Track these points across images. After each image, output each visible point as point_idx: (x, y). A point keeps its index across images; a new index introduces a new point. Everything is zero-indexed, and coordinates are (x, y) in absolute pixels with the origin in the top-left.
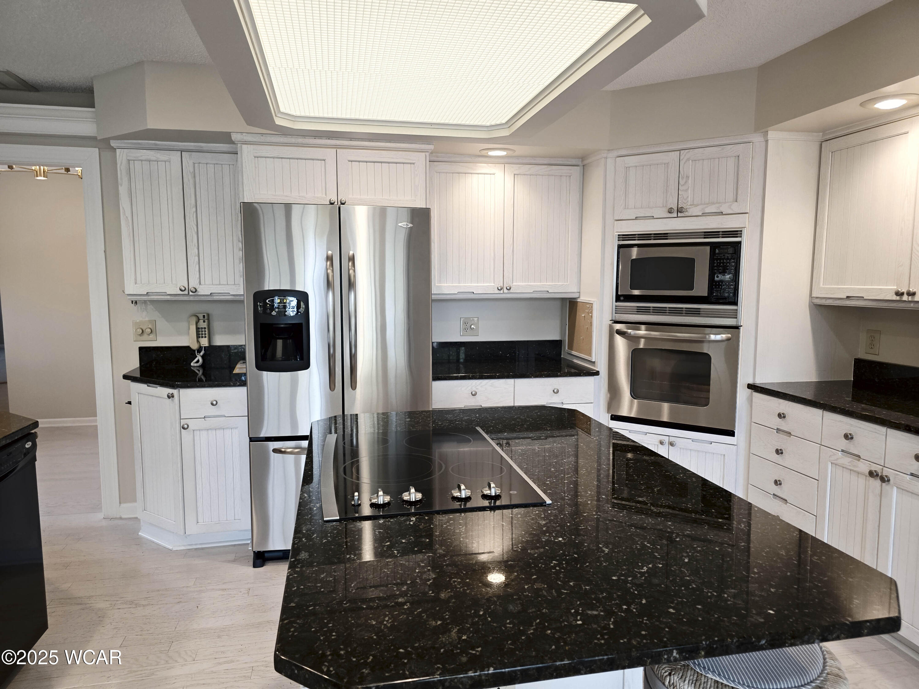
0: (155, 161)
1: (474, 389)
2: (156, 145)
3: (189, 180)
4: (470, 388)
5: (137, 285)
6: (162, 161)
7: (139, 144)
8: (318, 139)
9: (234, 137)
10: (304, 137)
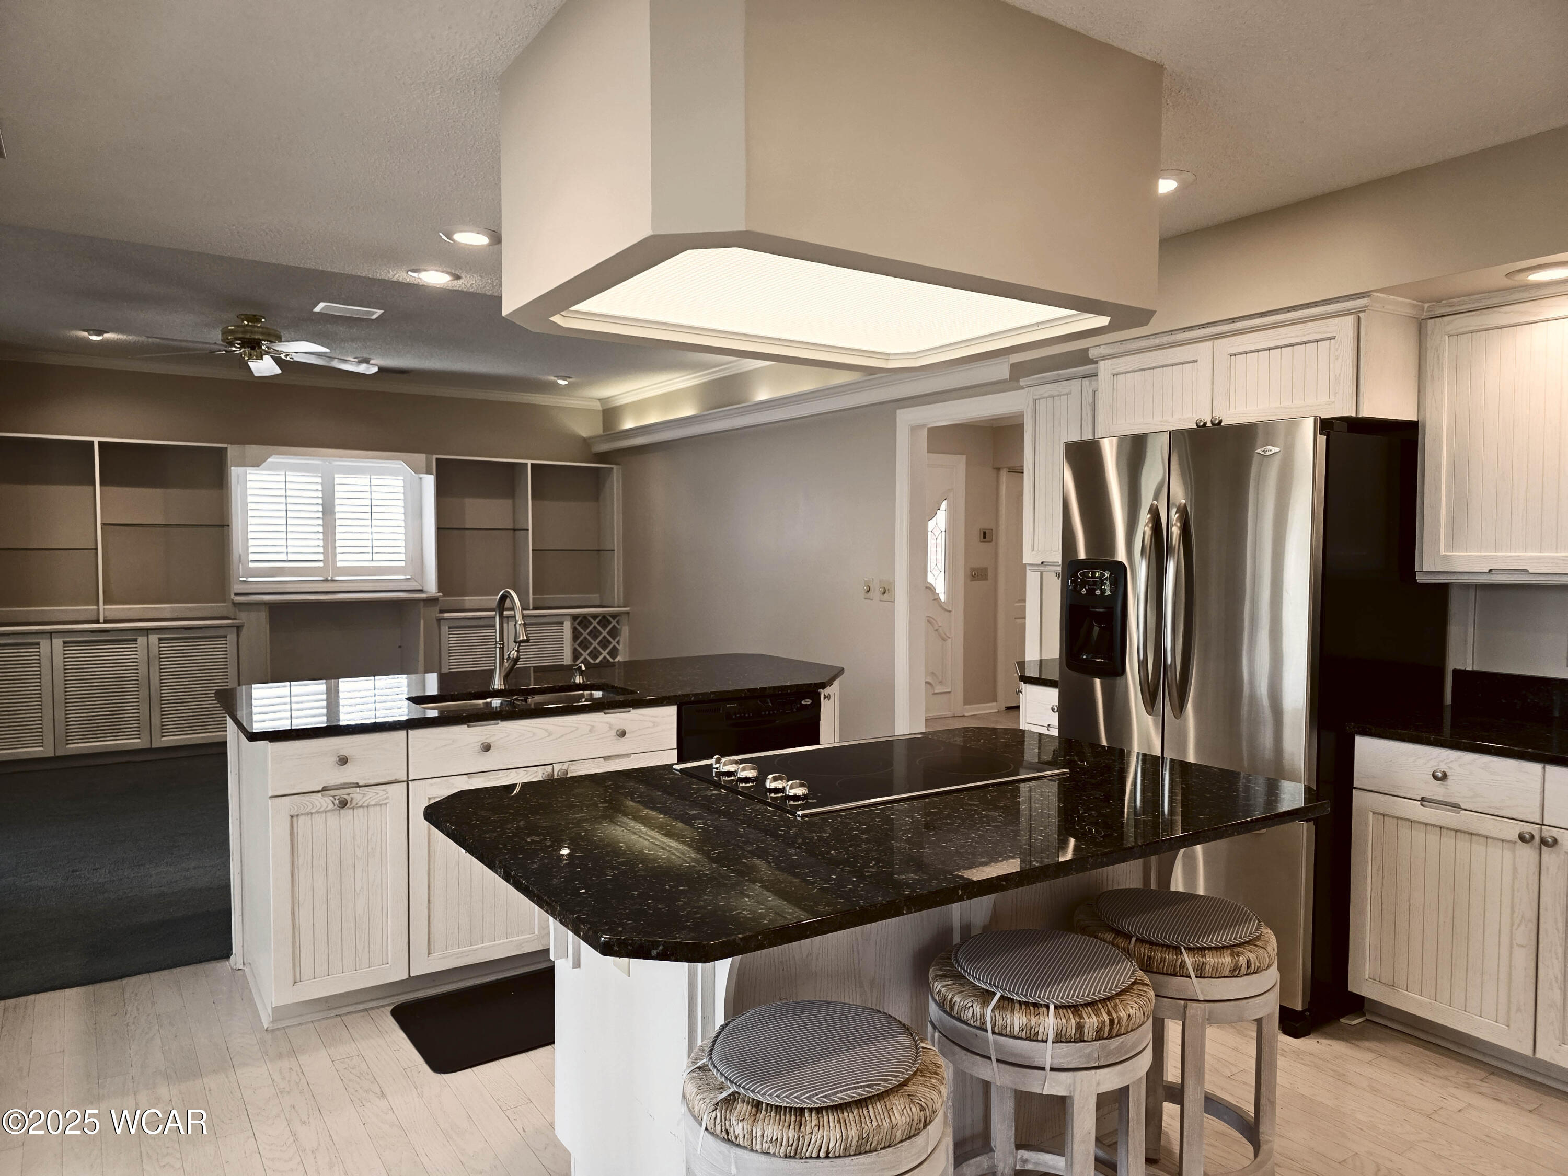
0: (1058, 396)
1: (1443, 767)
2: (1059, 375)
3: (1087, 414)
4: (1434, 763)
5: (1033, 553)
6: (1064, 395)
7: (1043, 377)
8: (1189, 331)
9: (1092, 353)
10: (1170, 333)
